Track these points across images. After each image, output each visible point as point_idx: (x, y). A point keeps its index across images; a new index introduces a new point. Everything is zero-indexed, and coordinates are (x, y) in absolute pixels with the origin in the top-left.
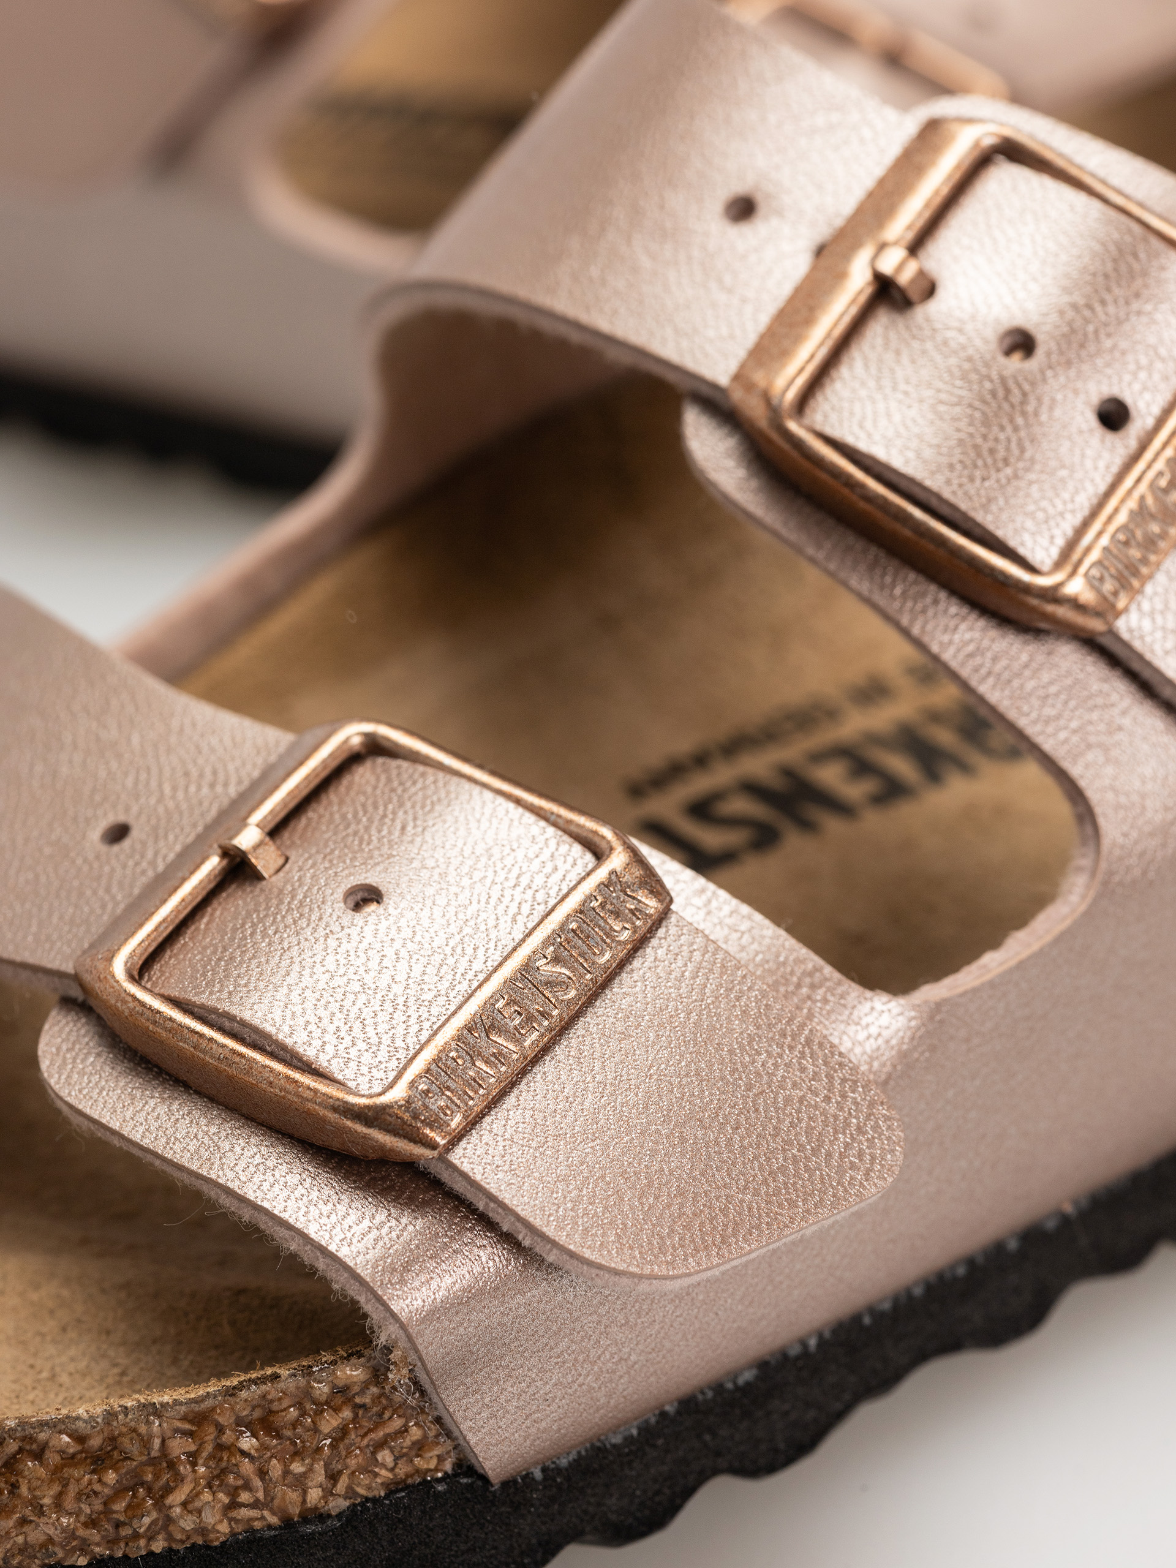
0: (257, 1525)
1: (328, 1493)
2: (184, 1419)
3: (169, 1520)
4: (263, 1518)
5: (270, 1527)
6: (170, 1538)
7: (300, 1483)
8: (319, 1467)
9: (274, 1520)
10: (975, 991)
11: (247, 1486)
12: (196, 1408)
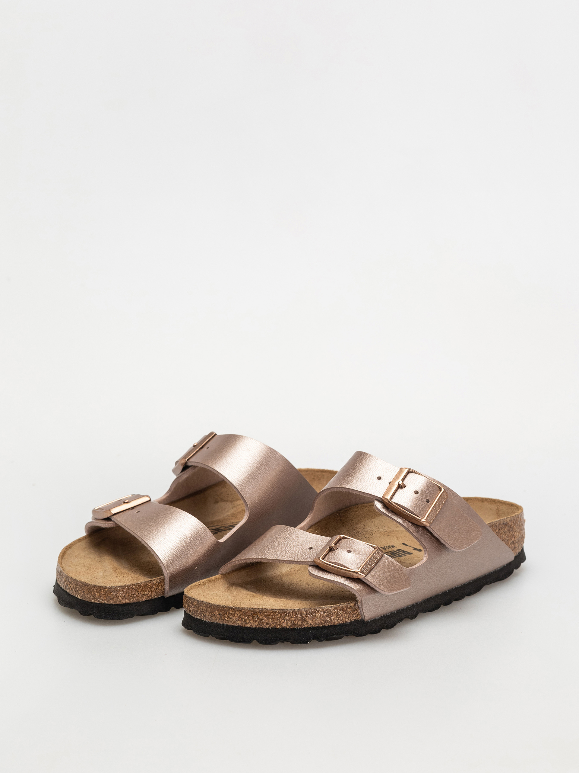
0: (340, 623)
1: (348, 620)
2: (334, 608)
3: (331, 621)
4: (341, 622)
5: (342, 623)
6: (331, 623)
7: (345, 618)
8: (348, 616)
9: (342, 622)
10: (415, 568)
11: (340, 618)
12: (336, 607)
